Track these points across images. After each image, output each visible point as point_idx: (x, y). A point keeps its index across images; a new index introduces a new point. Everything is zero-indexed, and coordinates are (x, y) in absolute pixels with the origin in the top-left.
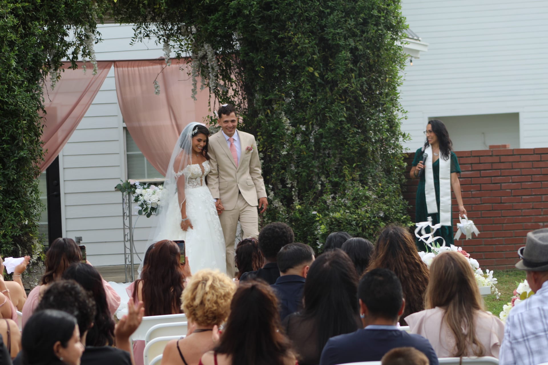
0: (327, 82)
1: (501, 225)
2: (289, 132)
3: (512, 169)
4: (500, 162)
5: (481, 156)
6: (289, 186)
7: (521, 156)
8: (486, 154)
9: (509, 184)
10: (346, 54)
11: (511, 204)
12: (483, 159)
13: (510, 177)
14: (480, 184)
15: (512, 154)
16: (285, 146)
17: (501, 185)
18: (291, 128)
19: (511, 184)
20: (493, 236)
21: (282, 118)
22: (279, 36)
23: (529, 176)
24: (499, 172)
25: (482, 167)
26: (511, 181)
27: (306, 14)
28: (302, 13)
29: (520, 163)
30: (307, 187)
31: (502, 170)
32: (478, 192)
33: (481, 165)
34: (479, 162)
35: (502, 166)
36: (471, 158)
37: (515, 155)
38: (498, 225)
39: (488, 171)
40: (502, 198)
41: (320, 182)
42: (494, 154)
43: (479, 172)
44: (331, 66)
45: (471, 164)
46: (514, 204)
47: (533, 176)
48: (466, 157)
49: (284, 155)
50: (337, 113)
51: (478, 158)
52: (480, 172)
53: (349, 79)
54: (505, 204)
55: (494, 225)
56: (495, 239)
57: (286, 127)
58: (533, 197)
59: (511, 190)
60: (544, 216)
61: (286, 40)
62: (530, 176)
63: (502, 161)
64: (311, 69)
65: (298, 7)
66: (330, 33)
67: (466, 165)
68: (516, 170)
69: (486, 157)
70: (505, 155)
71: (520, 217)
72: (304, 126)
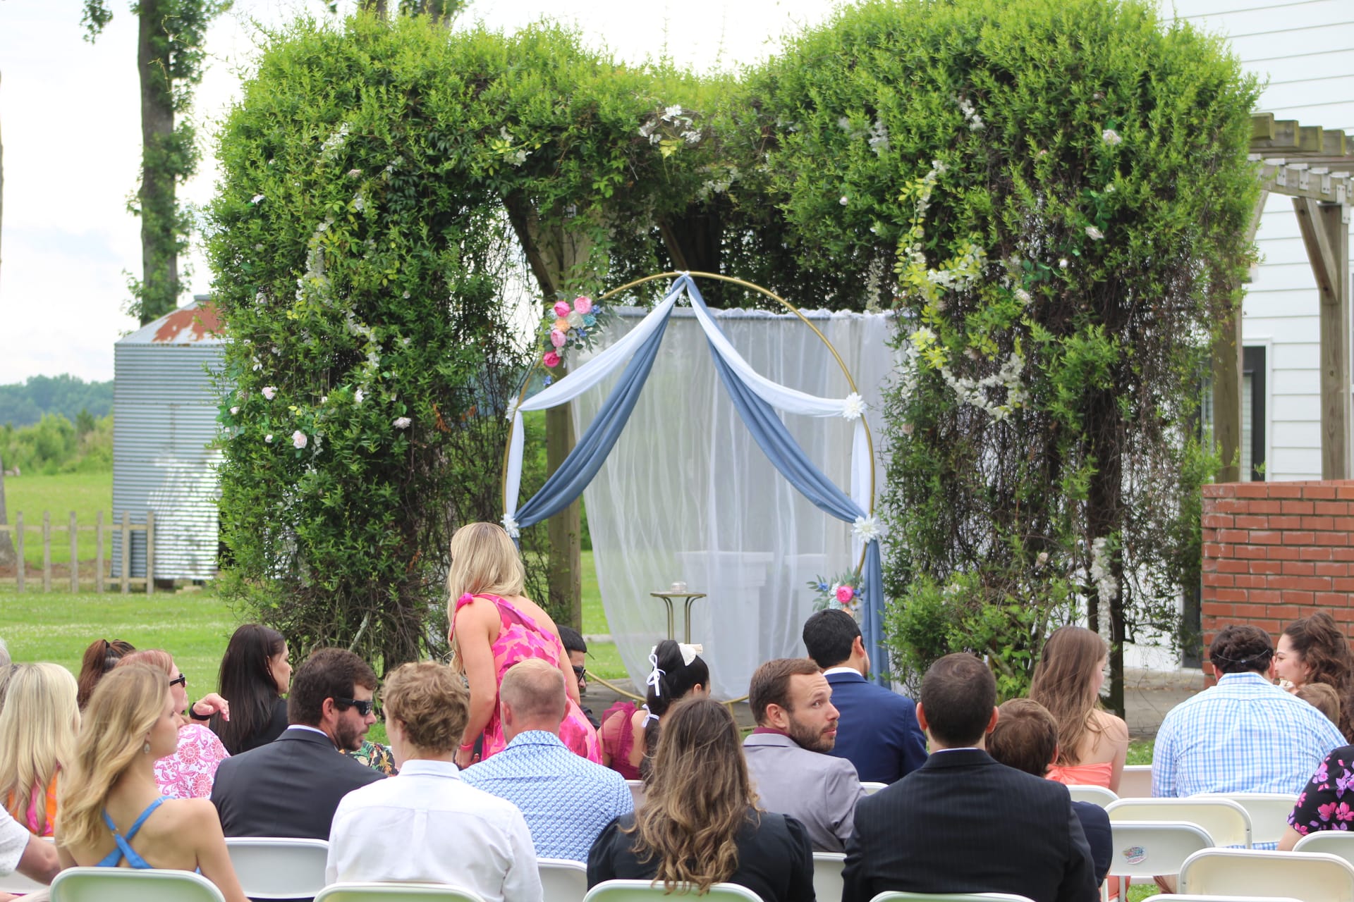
3: (1334, 531)
4: (1314, 515)
5: (1285, 499)
9: (1329, 564)
12: (1288, 506)
13: (1330, 549)
14: (1281, 560)
17: (1315, 565)
19: (1332, 564)
24: (1311, 537)
25: (1284, 522)
26: (1331, 558)
29: (1347, 518)
31: (1319, 533)
32: (1278, 577)
33: (1284, 518)
34: (1278, 512)
35: (1318, 523)
39: (1294, 533)
40: (1317, 594)
42: (1305, 497)
43: (1280, 533)
45: (1268, 515)
48: (1260, 499)
51: (1279, 502)
52: (1282, 534)
59: (1332, 577)
63: (1319, 512)
67: (1260, 517)
68: (1341, 534)
69: (1291, 501)
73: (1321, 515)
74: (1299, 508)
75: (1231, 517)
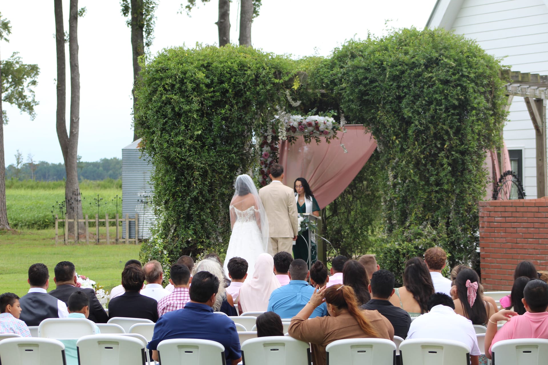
3: (523, 217)
4: (516, 212)
5: (506, 206)
7: (528, 208)
11: (522, 244)
12: (508, 209)
13: (521, 224)
14: (506, 228)
17: (517, 229)
19: (522, 229)
24: (515, 220)
25: (506, 214)
26: (522, 227)
29: (527, 213)
31: (518, 218)
33: (506, 213)
34: (504, 211)
35: (518, 215)
36: (501, 207)
38: (515, 260)
39: (510, 218)
40: (517, 239)
42: (513, 205)
43: (505, 218)
45: (501, 212)
46: (524, 244)
48: (498, 206)
54: (520, 244)
58: (534, 240)
59: (522, 233)
60: (541, 256)
63: (518, 211)
68: (525, 218)
71: (527, 255)
73: (518, 212)
74: (511, 209)
75: (489, 213)
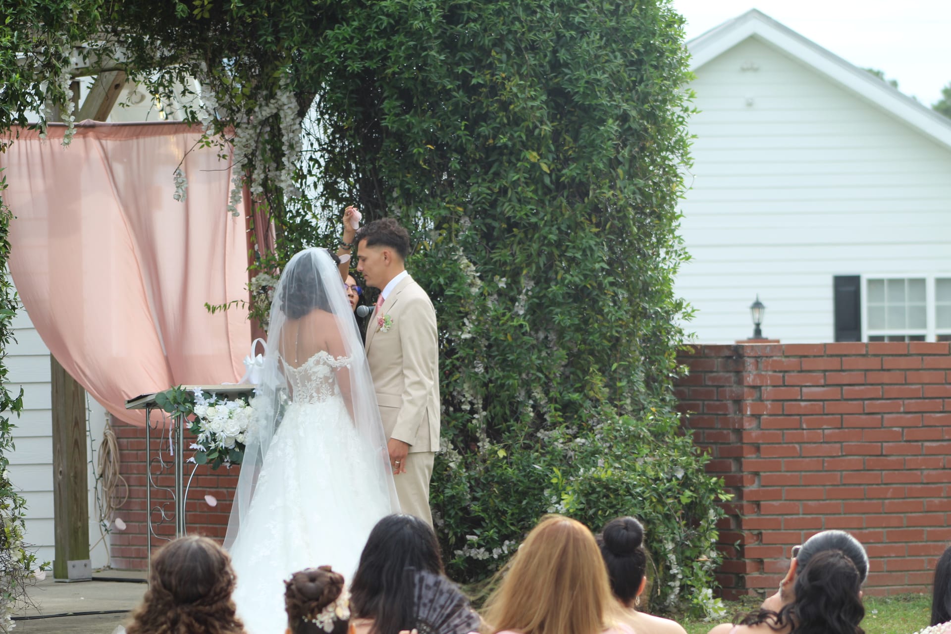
0: (559, 186)
1: (880, 501)
2: (475, 291)
3: (906, 384)
4: (884, 370)
5: (845, 356)
6: (467, 407)
7: (925, 357)
8: (854, 352)
9: (899, 415)
10: (612, 126)
11: (900, 458)
13: (901, 402)
14: (842, 414)
15: (906, 353)
16: (465, 320)
17: (882, 417)
18: (479, 282)
19: (903, 415)
20: (864, 525)
21: (458, 259)
22: (474, 81)
23: (938, 400)
24: (878, 391)
25: (845, 378)
26: (902, 409)
27: (531, 36)
28: (523, 33)
29: (921, 372)
30: (508, 412)
31: (885, 387)
32: (837, 431)
33: (844, 374)
34: (839, 368)
35: (886, 377)
36: (825, 358)
37: (911, 355)
38: (875, 501)
39: (857, 388)
40: (885, 444)
41: (531, 402)
43: (839, 388)
44: (567, 151)
45: (825, 371)
46: (907, 458)
47: (946, 400)
48: (815, 356)
49: (466, 340)
50: (589, 253)
51: (839, 359)
52: (842, 390)
53: (613, 180)
54: (889, 458)
55: (866, 501)
56: (866, 531)
57: (469, 281)
58: (945, 443)
59: (903, 427)
61: (484, 90)
62: (941, 400)
64: (533, 156)
65: (518, 19)
66: (577, 80)
67: (814, 374)
68: (913, 387)
69: (853, 358)
70: (892, 355)
71: (919, 486)
72: (504, 279)
73: (889, 370)
75: (781, 374)
